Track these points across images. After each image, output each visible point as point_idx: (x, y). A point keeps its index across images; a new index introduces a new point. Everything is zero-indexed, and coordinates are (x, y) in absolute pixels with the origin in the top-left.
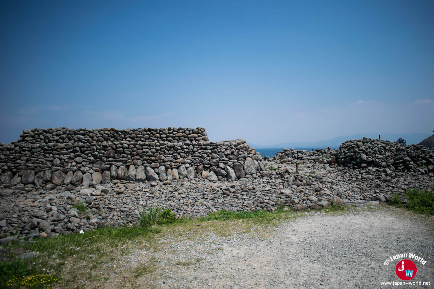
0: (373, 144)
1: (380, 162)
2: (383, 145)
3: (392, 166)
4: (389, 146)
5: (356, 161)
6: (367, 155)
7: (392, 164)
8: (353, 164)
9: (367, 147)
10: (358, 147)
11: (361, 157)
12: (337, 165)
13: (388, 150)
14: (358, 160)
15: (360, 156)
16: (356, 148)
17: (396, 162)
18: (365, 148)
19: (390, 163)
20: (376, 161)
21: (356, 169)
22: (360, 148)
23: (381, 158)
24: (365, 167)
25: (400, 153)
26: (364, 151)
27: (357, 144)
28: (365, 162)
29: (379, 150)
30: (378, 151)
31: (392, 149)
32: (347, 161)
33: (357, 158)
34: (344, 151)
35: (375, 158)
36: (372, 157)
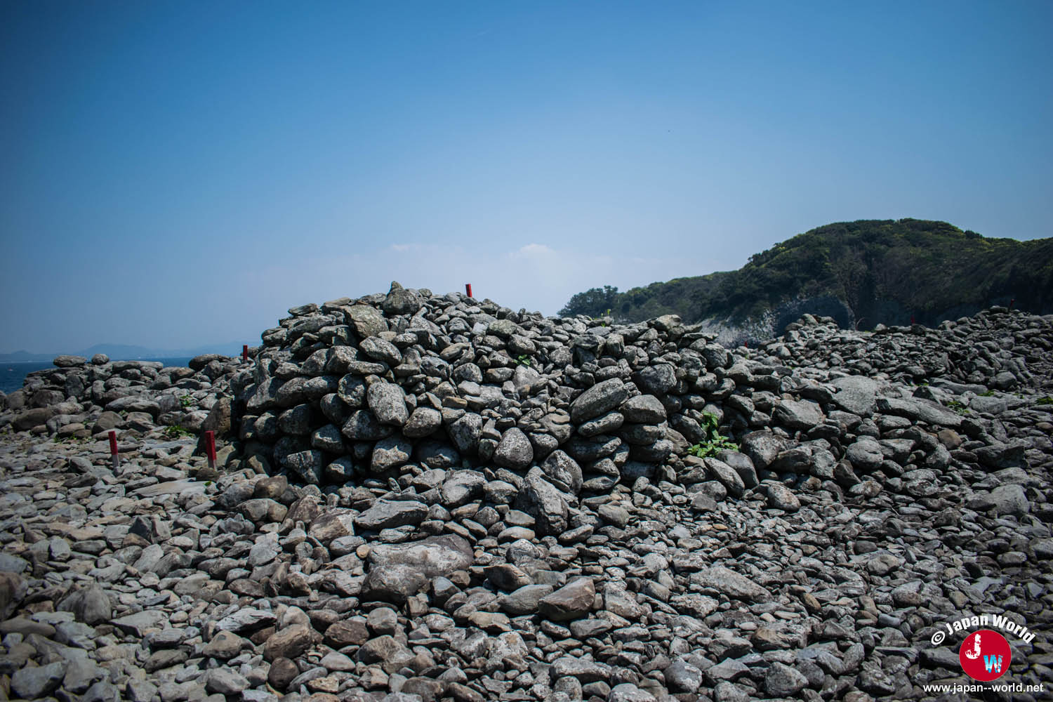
0: (445, 317)
1: (490, 428)
2: (495, 324)
3: (562, 457)
4: (528, 328)
5: (339, 425)
6: (409, 389)
7: (564, 445)
8: (319, 448)
9: (409, 337)
10: (355, 337)
11: (373, 402)
12: (232, 457)
13: (528, 353)
14: (354, 422)
15: (365, 398)
16: (341, 341)
17: (588, 425)
18: (394, 342)
19: (550, 433)
20: (463, 424)
21: (339, 481)
22: (362, 344)
23: (493, 404)
24: (396, 469)
25: (601, 371)
26: (390, 362)
27: (348, 319)
28: (395, 432)
29: (479, 355)
30: (475, 362)
31: (551, 349)
32: (287, 429)
33: (347, 410)
34: (274, 366)
35: (456, 406)
36: (437, 402)
